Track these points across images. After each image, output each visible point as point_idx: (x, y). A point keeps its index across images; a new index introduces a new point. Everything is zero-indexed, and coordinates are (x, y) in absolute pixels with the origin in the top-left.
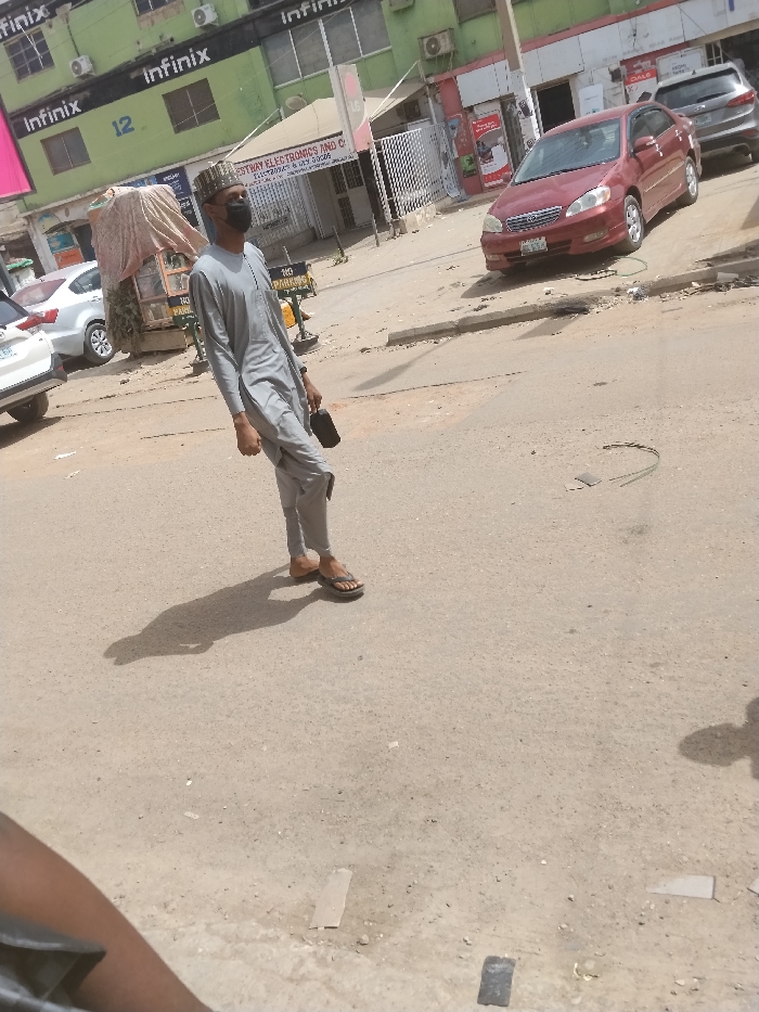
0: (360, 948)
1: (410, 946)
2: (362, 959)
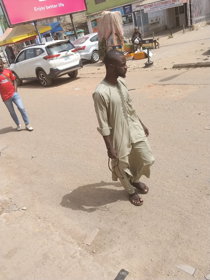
0: (92, 253)
1: (105, 258)
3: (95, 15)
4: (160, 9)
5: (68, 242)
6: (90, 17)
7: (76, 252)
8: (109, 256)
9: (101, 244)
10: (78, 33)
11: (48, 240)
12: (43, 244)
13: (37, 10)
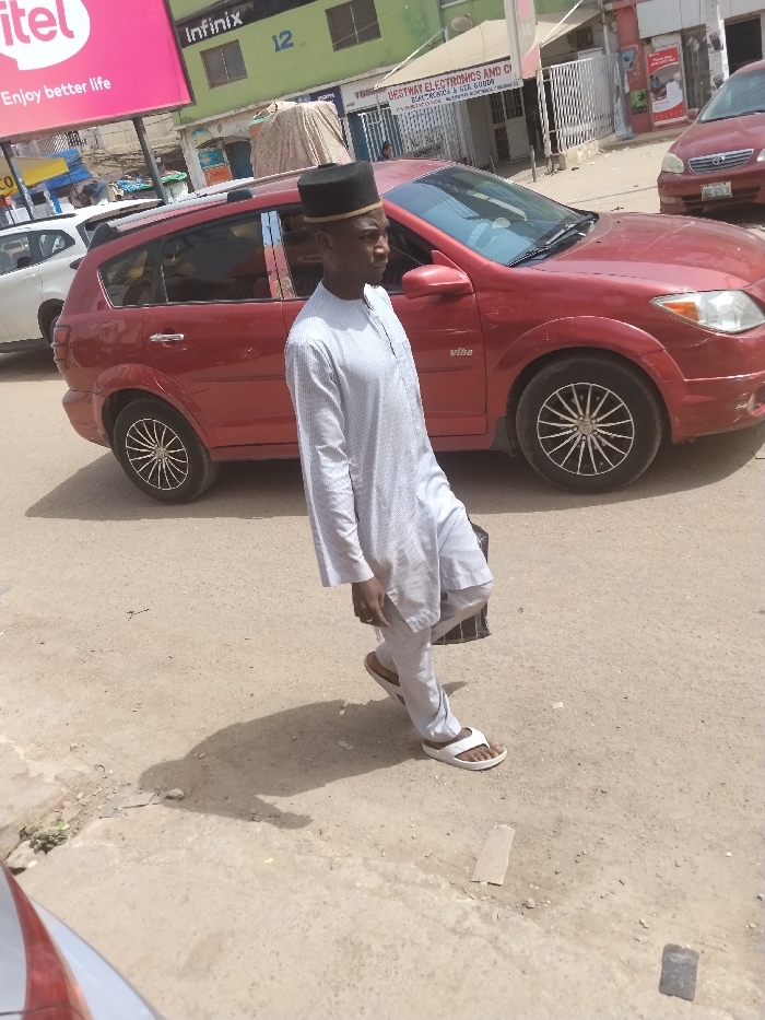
0: (526, 911)
1: (580, 918)
2: (528, 923)
3: (211, 123)
4: (444, 102)
5: (414, 883)
6: (192, 130)
7: (466, 915)
8: (595, 910)
9: (544, 874)
10: (166, 184)
11: (328, 888)
12: (317, 904)
13: (12, 100)
